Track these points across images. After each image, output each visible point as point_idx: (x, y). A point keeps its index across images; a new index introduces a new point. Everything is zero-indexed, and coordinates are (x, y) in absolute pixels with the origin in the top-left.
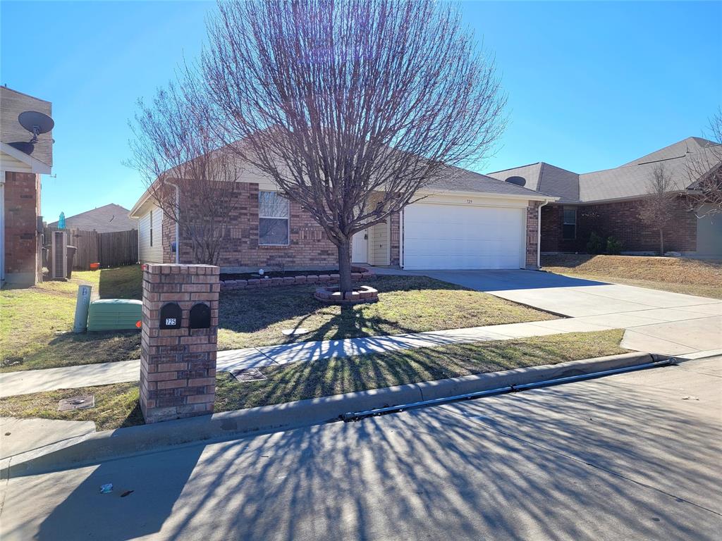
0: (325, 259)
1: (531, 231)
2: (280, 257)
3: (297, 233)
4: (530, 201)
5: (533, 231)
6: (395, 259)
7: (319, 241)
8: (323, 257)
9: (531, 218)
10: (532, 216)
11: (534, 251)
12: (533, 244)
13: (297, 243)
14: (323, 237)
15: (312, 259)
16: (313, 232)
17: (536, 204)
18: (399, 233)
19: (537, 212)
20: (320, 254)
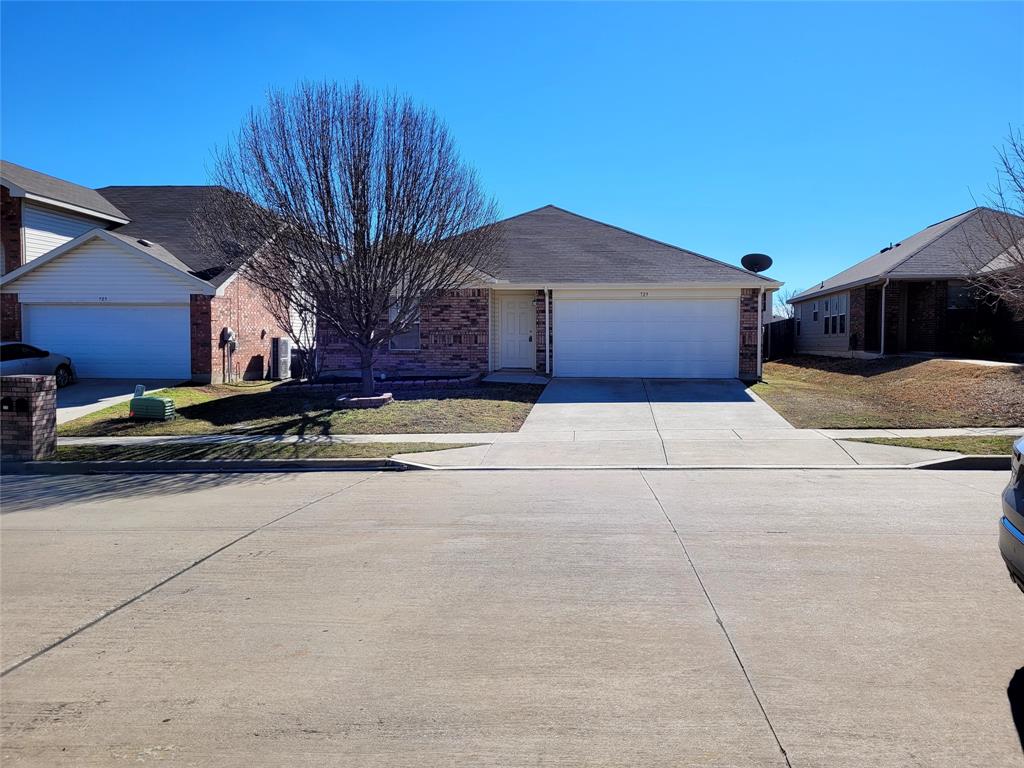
0: (457, 364)
1: (745, 328)
2: (411, 361)
3: (426, 337)
4: (743, 290)
5: (750, 328)
6: (541, 364)
7: (450, 345)
8: (456, 362)
9: (745, 311)
10: (748, 308)
11: (752, 355)
12: (750, 346)
13: (427, 348)
14: (455, 341)
15: (443, 364)
16: (444, 336)
17: (754, 293)
18: (545, 336)
19: (757, 302)
20: (451, 359)
